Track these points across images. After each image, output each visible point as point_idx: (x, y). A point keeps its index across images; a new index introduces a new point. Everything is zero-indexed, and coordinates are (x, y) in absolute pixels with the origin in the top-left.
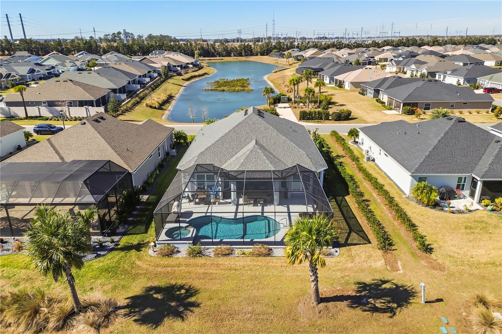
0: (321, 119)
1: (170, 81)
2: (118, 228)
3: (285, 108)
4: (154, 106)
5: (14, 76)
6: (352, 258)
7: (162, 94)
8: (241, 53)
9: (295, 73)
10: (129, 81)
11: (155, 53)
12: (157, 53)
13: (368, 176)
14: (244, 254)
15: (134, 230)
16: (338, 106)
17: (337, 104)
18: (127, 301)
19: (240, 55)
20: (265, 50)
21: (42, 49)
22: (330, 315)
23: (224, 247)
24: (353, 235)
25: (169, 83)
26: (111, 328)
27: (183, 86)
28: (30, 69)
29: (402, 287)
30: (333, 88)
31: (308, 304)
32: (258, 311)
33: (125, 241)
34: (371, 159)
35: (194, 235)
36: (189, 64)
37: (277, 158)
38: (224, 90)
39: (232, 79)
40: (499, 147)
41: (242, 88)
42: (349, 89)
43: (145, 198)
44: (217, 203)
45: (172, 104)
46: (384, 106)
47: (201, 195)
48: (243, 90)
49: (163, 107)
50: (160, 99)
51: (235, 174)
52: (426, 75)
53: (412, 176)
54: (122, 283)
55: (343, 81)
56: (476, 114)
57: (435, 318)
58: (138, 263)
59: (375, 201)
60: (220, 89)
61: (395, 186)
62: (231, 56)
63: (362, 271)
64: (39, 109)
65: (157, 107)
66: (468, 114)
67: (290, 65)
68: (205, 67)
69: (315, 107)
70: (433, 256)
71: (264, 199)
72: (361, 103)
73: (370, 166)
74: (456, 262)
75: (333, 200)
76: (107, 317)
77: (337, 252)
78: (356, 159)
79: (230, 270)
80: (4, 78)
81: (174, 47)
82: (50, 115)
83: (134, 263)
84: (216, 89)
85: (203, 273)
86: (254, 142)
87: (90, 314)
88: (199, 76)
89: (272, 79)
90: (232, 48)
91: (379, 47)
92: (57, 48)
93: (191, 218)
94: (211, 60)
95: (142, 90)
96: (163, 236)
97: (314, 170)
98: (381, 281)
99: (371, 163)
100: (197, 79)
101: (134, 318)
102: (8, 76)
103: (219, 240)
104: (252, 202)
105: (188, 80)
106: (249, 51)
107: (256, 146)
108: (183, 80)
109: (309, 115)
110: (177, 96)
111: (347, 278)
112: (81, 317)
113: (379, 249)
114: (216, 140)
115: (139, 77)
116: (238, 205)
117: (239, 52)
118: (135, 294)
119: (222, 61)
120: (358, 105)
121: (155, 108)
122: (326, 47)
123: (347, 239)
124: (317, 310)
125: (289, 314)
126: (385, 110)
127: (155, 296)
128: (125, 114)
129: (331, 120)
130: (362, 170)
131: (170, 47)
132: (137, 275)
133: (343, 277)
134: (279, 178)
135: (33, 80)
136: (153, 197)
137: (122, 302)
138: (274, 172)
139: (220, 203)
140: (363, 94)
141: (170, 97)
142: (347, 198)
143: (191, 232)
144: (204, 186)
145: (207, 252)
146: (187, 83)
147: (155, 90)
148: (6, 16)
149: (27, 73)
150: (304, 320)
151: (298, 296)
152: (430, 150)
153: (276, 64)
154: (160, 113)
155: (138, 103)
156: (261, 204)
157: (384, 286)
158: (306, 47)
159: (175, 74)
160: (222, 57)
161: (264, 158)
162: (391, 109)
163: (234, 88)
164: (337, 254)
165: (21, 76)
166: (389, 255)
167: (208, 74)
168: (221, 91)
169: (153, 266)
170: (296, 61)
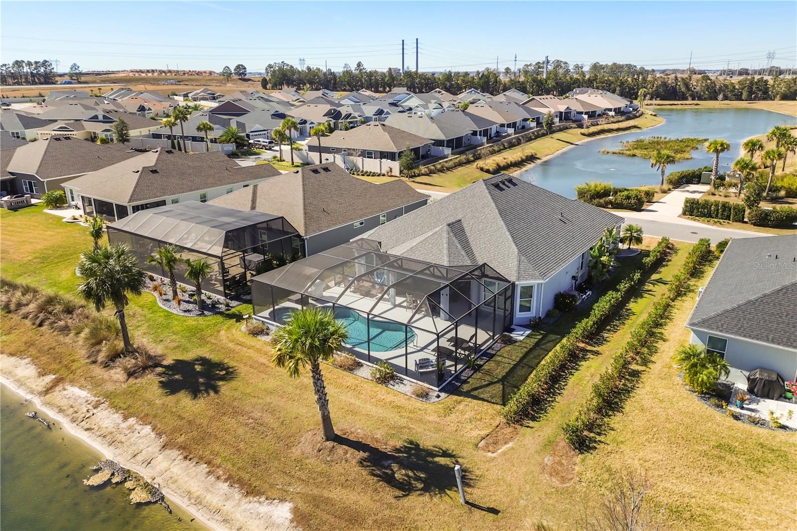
0: (728, 218)
1: (556, 135)
3: (694, 192)
5: (355, 117)
7: (519, 153)
8: (741, 95)
18: (172, 362)
19: (739, 98)
21: (427, 85)
24: (496, 387)
25: (552, 138)
26: (138, 380)
27: (573, 144)
28: (379, 109)
33: (239, 309)
36: (610, 110)
38: (634, 155)
39: (673, 139)
45: (524, 168)
50: (506, 161)
58: (222, 332)
60: (631, 152)
62: (717, 99)
63: (438, 431)
64: (334, 157)
65: (492, 170)
68: (646, 116)
70: (579, 457)
76: (145, 369)
77: (438, 397)
78: (682, 292)
80: (342, 119)
83: (219, 331)
84: (624, 152)
88: (618, 130)
90: (725, 85)
92: (444, 84)
94: (675, 105)
95: (489, 145)
98: (444, 452)
101: (162, 379)
102: (348, 116)
105: (593, 134)
106: (760, 90)
108: (583, 134)
109: (703, 207)
110: (545, 158)
111: (405, 430)
113: (505, 417)
115: (500, 126)
117: (738, 92)
119: (696, 107)
121: (487, 171)
123: (477, 389)
127: (196, 366)
128: (433, 175)
129: (746, 223)
130: (664, 308)
132: (207, 343)
137: (168, 362)
141: (530, 159)
146: (587, 140)
148: (402, 42)
149: (374, 115)
155: (468, 162)
157: (438, 460)
159: (574, 125)
160: (700, 100)
164: (435, 400)
166: (509, 430)
167: (638, 128)
168: (629, 156)
169: (229, 340)
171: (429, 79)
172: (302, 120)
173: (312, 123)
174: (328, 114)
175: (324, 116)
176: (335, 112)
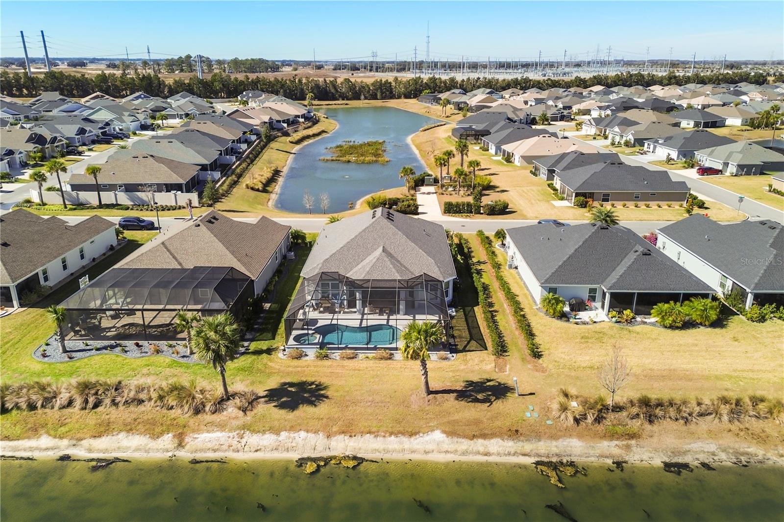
0: (471, 212)
1: (273, 145)
2: (246, 335)
3: (429, 193)
4: (257, 187)
5: (60, 140)
6: (466, 361)
7: (265, 168)
8: (376, 95)
9: (450, 134)
10: (221, 151)
11: (247, 95)
12: (250, 95)
13: (505, 286)
14: (367, 357)
15: (261, 336)
16: (498, 192)
17: (498, 190)
18: (266, 392)
19: (374, 97)
20: (411, 90)
21: (78, 87)
22: (437, 403)
23: (349, 351)
24: (473, 343)
25: (272, 148)
26: (255, 411)
27: (291, 153)
28: (80, 128)
29: (504, 384)
30: (498, 162)
31: (420, 395)
32: (377, 400)
33: (254, 346)
34: (513, 267)
35: (320, 341)
36: (298, 116)
37: (404, 266)
38: (349, 161)
39: (361, 142)
40: (635, 257)
41: (375, 159)
42: (519, 164)
43: (267, 306)
44: (342, 312)
45: (279, 183)
46: (556, 194)
47: (325, 303)
48: (376, 161)
49: (268, 188)
50: (263, 177)
51: (360, 283)
52: (633, 142)
53: (542, 287)
54: (259, 379)
55: (513, 154)
56: (667, 207)
57: (524, 406)
58: (270, 364)
59: (504, 311)
60: (344, 159)
61: (529, 297)
62: (359, 99)
63: (473, 372)
64: (116, 195)
65: (260, 188)
66: (657, 207)
67: (447, 117)
68: (322, 119)
69: (467, 194)
70: (540, 361)
71: (390, 308)
72: (528, 188)
73: (511, 274)
74: (559, 366)
75: (462, 310)
76: (251, 403)
77: (453, 356)
78: (497, 266)
79: (355, 370)
80: (48, 144)
81: (274, 84)
82: (129, 203)
83: (266, 364)
84: (338, 159)
85: (330, 372)
86: (381, 249)
87: (237, 401)
88: (314, 135)
89: (418, 142)
90: (362, 86)
91: (585, 87)
92: (100, 86)
93: (317, 326)
94: (330, 105)
95: (238, 162)
96: (291, 341)
97: (441, 279)
98: (487, 380)
99: (513, 271)
100: (311, 141)
101: (274, 404)
102: (54, 140)
103: (344, 346)
104: (378, 311)
105: (298, 142)
106: (388, 91)
107: (383, 254)
108: (292, 142)
109: (456, 206)
110: (285, 170)
111: (457, 377)
112: (229, 403)
113: (493, 355)
114: (341, 246)
115: (232, 142)
116: (363, 314)
117: (373, 92)
118: (272, 388)
119: (347, 106)
120: (524, 192)
121: (258, 190)
122: (504, 85)
123: (466, 346)
124: (427, 400)
125: (403, 402)
126: (555, 200)
127: (289, 389)
128: (222, 200)
129: (482, 213)
130: (500, 278)
131: (269, 85)
132: (271, 373)
133: (454, 377)
134: (405, 288)
135: (84, 144)
136: (275, 306)
137: (261, 393)
138: (399, 281)
139: (344, 313)
140: (535, 174)
141: (277, 173)
142: (476, 308)
143: (318, 338)
144: (329, 295)
145: (333, 356)
146: (298, 147)
147: (255, 162)
148: (20, 34)
149: (76, 135)
150: (415, 407)
151: (412, 390)
152: (565, 259)
153: (427, 115)
154: (266, 198)
155: (235, 183)
156: (387, 313)
157: (488, 384)
158: (474, 86)
159: (279, 134)
160: (347, 100)
161: (391, 266)
162: (562, 199)
163: (364, 158)
164: (453, 358)
165: (67, 139)
166: (500, 361)
167: (326, 132)
168: (345, 162)
169: (285, 367)
170: (457, 111)
171: (79, 80)
172: (7, 150)
173: (21, 153)
174: (30, 140)
175: (26, 142)
176: (36, 136)
